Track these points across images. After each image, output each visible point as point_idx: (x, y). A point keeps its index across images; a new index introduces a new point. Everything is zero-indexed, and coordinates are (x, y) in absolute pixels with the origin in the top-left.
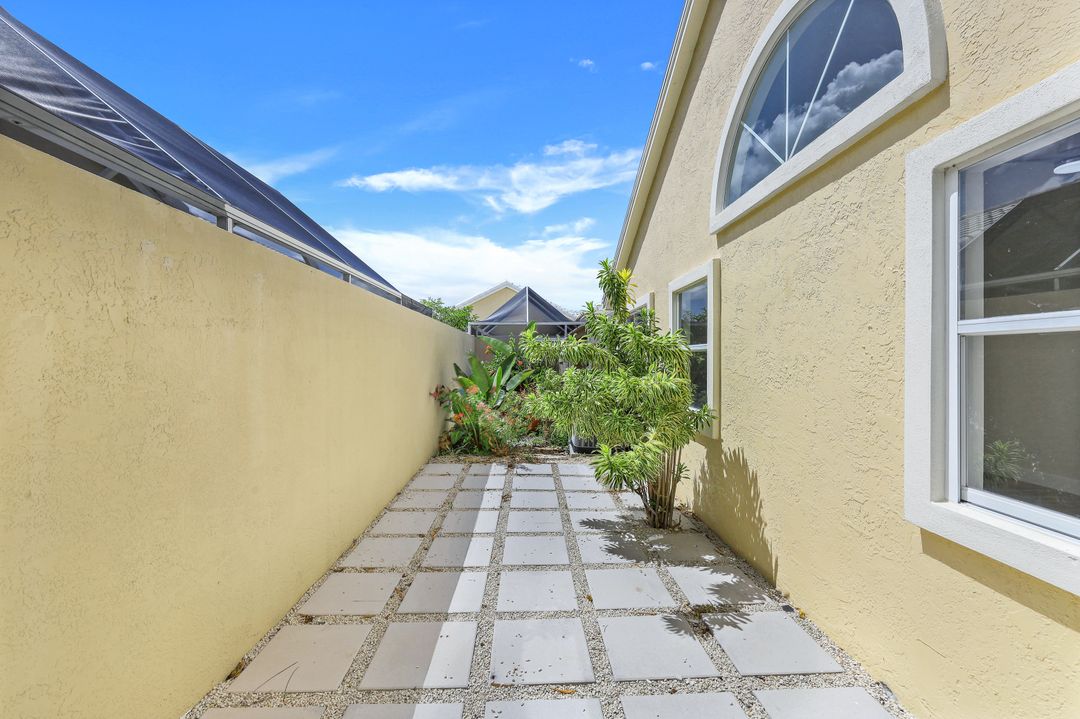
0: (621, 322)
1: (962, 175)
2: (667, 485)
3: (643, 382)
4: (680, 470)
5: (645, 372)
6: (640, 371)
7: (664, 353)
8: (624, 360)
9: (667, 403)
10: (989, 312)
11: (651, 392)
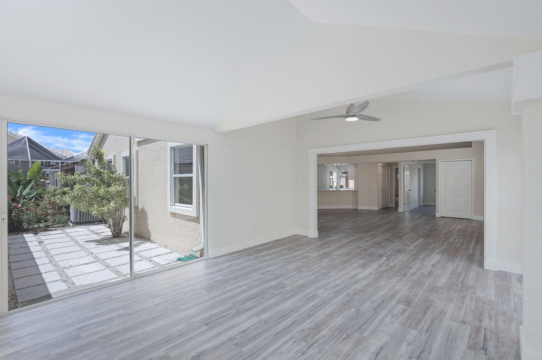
0: (101, 168)
1: (174, 149)
2: (119, 224)
3: (110, 189)
4: (124, 217)
5: (111, 186)
6: (109, 186)
7: (119, 180)
8: (103, 182)
9: (119, 194)
10: (180, 173)
11: (113, 192)
